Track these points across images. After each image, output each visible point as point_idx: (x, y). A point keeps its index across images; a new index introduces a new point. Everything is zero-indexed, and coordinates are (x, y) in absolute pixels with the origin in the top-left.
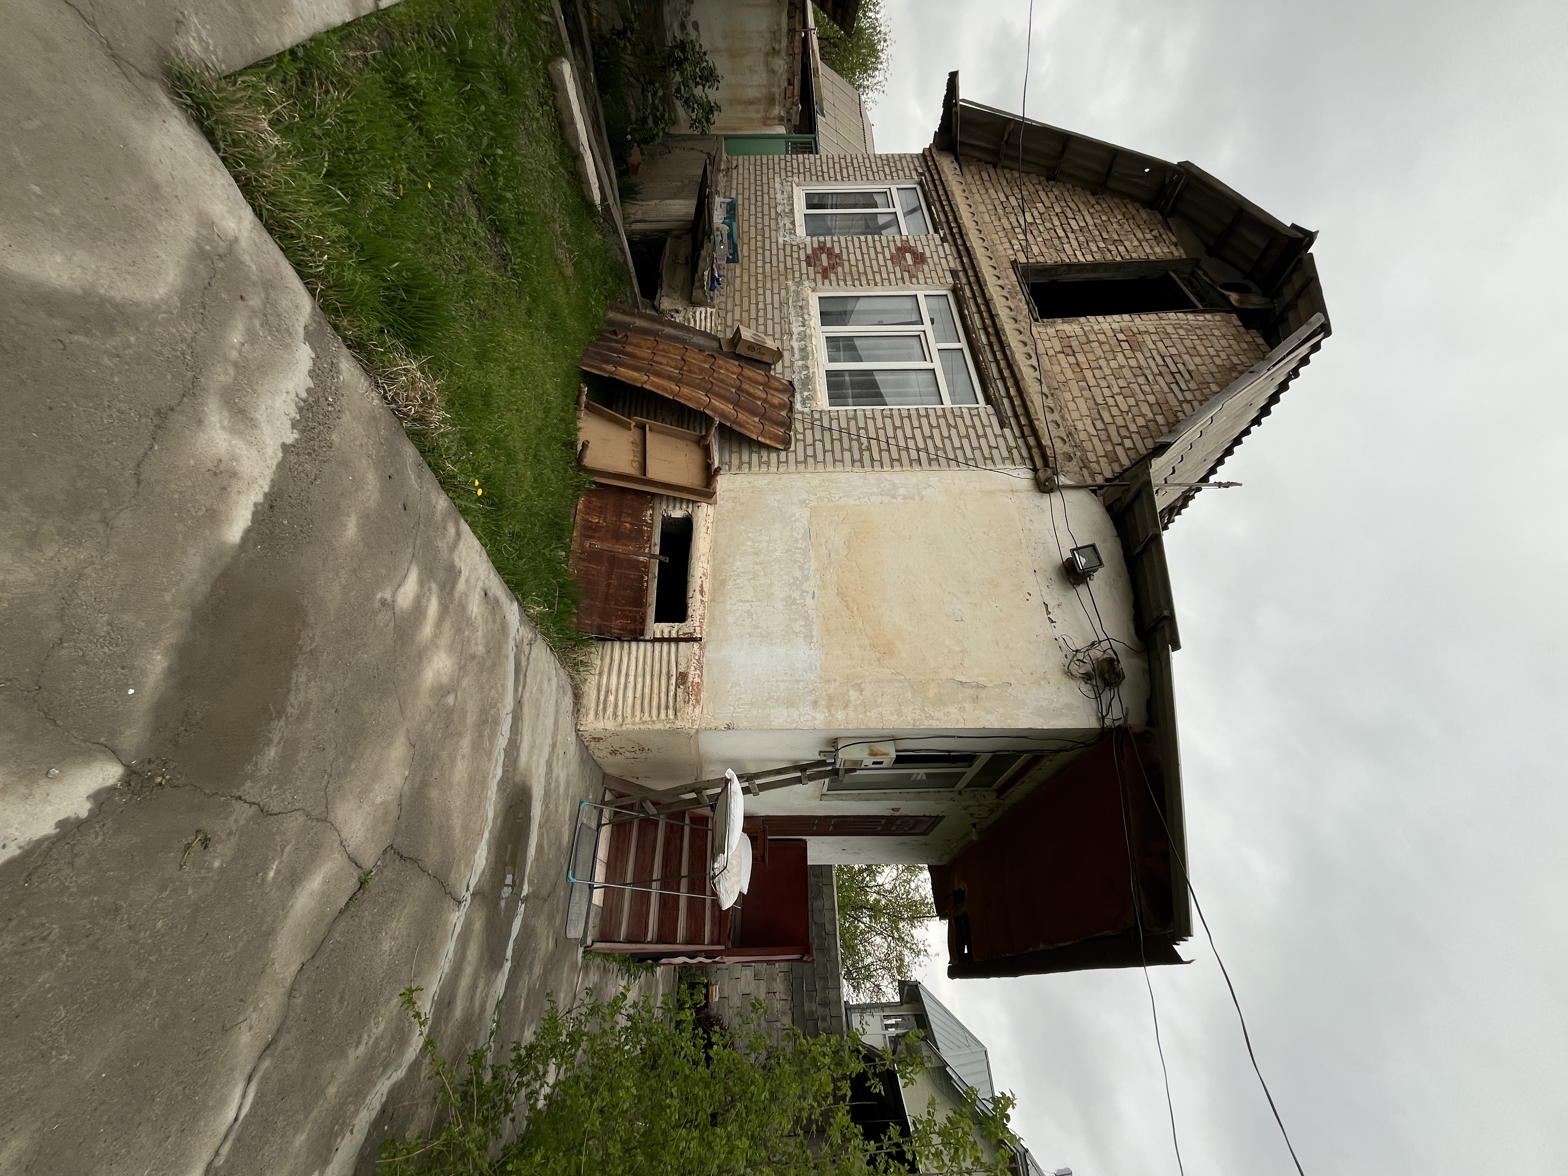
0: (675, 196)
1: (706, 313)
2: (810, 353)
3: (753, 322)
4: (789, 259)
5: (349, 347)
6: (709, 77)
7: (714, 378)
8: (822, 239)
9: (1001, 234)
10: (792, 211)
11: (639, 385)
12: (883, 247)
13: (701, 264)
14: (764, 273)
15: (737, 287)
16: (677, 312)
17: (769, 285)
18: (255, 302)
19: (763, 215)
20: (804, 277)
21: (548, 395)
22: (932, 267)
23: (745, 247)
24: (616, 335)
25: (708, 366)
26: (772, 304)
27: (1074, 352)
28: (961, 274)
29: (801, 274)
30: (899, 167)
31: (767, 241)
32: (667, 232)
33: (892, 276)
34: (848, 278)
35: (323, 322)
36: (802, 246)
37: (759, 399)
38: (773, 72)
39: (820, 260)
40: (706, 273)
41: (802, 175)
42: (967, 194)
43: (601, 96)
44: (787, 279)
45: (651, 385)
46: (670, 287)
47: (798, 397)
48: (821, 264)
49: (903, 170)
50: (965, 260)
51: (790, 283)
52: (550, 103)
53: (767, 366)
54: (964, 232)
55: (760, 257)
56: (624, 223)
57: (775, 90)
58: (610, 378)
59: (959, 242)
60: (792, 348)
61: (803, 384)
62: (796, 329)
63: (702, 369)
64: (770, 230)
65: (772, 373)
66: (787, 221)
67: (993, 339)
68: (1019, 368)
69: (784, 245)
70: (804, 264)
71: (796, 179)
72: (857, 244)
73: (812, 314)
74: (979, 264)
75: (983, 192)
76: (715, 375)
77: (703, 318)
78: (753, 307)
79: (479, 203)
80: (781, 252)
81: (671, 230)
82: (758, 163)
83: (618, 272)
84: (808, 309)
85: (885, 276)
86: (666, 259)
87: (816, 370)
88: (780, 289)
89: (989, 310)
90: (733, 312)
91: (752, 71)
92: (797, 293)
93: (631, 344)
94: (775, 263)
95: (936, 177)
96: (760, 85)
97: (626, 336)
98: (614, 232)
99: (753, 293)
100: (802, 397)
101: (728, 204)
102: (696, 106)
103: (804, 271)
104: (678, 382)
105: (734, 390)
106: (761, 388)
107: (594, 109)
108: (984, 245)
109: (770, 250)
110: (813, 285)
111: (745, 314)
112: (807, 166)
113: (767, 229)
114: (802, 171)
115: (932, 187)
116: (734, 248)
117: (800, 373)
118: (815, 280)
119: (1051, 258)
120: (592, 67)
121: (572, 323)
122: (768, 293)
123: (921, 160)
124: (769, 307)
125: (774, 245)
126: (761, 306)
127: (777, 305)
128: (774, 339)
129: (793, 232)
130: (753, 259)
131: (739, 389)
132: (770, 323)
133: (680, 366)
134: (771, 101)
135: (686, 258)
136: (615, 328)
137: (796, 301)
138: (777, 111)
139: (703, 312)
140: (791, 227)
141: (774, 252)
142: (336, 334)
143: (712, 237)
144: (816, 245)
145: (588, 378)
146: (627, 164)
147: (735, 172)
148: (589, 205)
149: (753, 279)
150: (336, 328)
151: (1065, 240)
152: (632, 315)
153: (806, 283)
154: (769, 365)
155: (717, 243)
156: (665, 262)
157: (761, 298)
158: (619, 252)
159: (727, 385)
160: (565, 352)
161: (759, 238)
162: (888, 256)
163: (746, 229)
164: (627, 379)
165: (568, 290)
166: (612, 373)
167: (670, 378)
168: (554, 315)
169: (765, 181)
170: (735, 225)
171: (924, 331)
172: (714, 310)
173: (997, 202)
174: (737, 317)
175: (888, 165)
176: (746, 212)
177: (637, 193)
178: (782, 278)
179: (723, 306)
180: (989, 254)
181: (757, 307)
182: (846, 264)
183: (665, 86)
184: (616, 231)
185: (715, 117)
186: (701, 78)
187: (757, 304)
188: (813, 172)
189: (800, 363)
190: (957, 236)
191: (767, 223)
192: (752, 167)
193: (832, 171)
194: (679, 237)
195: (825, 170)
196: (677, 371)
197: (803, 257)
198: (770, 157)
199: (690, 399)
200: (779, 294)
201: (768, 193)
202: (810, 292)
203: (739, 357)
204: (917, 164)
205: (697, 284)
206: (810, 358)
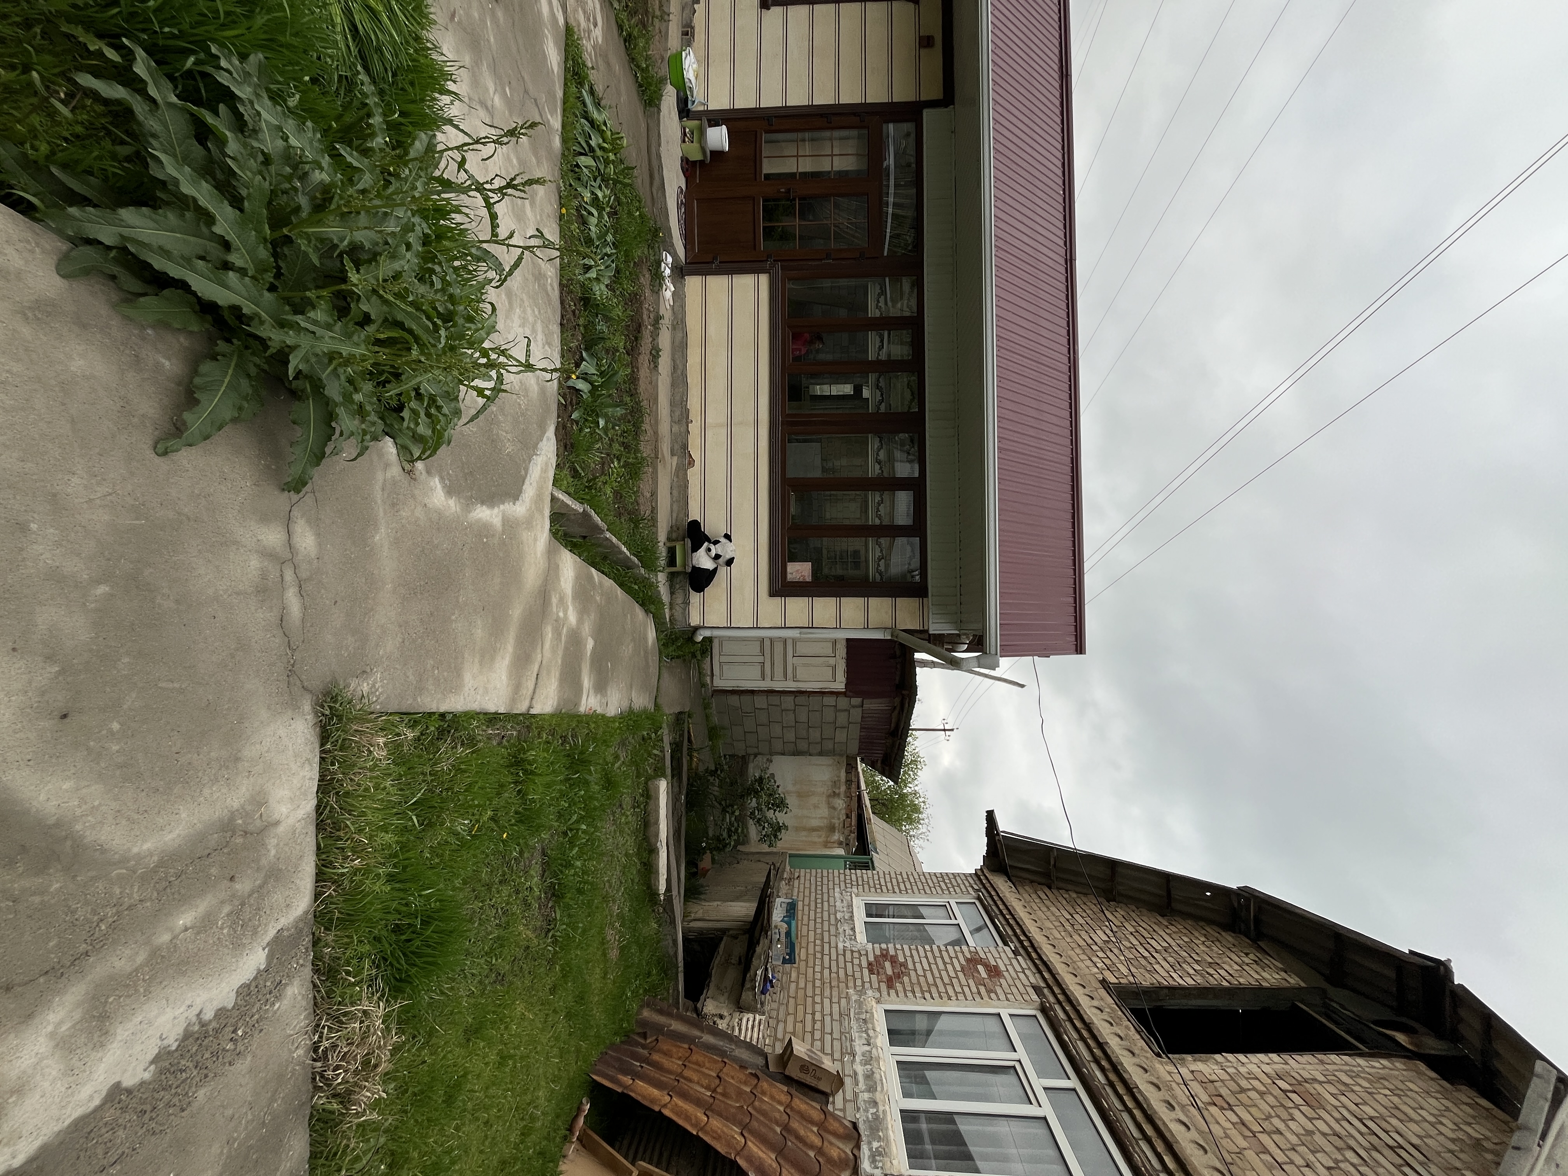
0: (737, 898)
1: (754, 1021)
2: (878, 1082)
3: (808, 1036)
4: (849, 965)
5: (316, 971)
6: (780, 805)
7: (755, 1109)
8: (884, 946)
9: (1078, 951)
10: (852, 918)
11: (657, 1109)
12: (951, 958)
13: (755, 962)
14: (822, 979)
15: (792, 993)
16: (721, 1017)
17: (827, 993)
18: (243, 886)
19: (823, 921)
20: (867, 985)
21: (535, 1107)
22: (1011, 982)
23: (803, 951)
24: (645, 1038)
25: (748, 1090)
26: (831, 1014)
27: (1229, 1105)
28: (1046, 991)
29: (863, 982)
30: (955, 884)
31: (826, 946)
32: (724, 931)
33: (966, 989)
34: (917, 989)
35: (306, 929)
36: (863, 952)
37: (812, 1147)
38: (834, 808)
39: (883, 968)
40: (759, 972)
41: (860, 888)
42: (1028, 909)
43: (687, 813)
44: (847, 988)
45: (672, 1110)
46: (718, 988)
47: (864, 1148)
48: (885, 973)
49: (959, 886)
50: (1046, 975)
51: (851, 991)
52: (642, 806)
53: (824, 1096)
54: (1036, 945)
55: (818, 962)
56: (683, 921)
57: (836, 821)
58: (623, 1093)
59: (1034, 955)
60: (856, 1074)
61: (871, 1128)
62: (860, 1048)
63: (740, 1093)
64: (830, 935)
65: (830, 1107)
66: (847, 927)
67: (1112, 1076)
68: (1164, 1123)
69: (844, 951)
70: (866, 972)
71: (855, 890)
72: (922, 954)
73: (878, 1029)
74: (1063, 979)
75: (1045, 909)
76: (757, 1103)
77: (750, 1026)
78: (809, 1017)
79: (546, 866)
80: (841, 958)
81: (728, 930)
82: (819, 875)
83: (666, 967)
84: (873, 1024)
85: (958, 989)
86: (719, 958)
87: (887, 1107)
88: (840, 998)
89: (1094, 1037)
90: (785, 1022)
91: (816, 807)
92: (860, 1003)
93: (660, 1051)
94: (834, 969)
95: (993, 893)
96: (822, 818)
97: (657, 1040)
98: (670, 923)
99: (809, 1000)
100: (871, 1149)
101: (788, 903)
102: (766, 825)
103: (867, 979)
104: (709, 1109)
105: (778, 1130)
106: (815, 1129)
107: (679, 823)
108: (1062, 960)
109: (830, 955)
110: (877, 995)
111: (799, 1026)
112: (866, 880)
113: (826, 934)
114: (860, 883)
115: (991, 903)
116: (791, 947)
117: (866, 1111)
118: (879, 990)
119: (1146, 980)
120: (684, 792)
121: (598, 1015)
122: (827, 1002)
123: (975, 878)
124: (828, 1019)
125: (833, 951)
126: (818, 1016)
127: (836, 1016)
128: (834, 1060)
129: (853, 937)
130: (811, 964)
131: (786, 1128)
132: (828, 1038)
133: (713, 1086)
134: (832, 829)
135: (740, 958)
136: (645, 1029)
137: (859, 1013)
138: (836, 836)
139: (751, 1019)
140: (851, 933)
141: (834, 957)
142: (311, 948)
143: (769, 933)
144: (878, 953)
145: (597, 1092)
146: (697, 868)
147: (796, 882)
148: (652, 893)
149: (810, 985)
150: (316, 942)
151: (1153, 961)
152: (669, 1015)
153: (870, 993)
154: (826, 1095)
155: (774, 942)
156: (717, 961)
157: (818, 1007)
158: (671, 944)
159: (770, 1120)
160: (578, 1051)
161: (818, 942)
162: (958, 968)
163: (804, 932)
164: (644, 1097)
165: (606, 974)
166: (626, 1087)
167: (698, 1102)
168: (581, 998)
169: (825, 890)
170: (793, 923)
171: (1019, 1061)
172: (763, 1018)
173: (1062, 920)
174: (790, 1028)
175: (944, 881)
176: (806, 918)
177: (701, 893)
178: (842, 985)
179: (774, 1014)
180: (1070, 970)
181: (813, 1018)
182: (912, 973)
183: (743, 808)
184: (673, 922)
185: (783, 835)
186: (773, 805)
187: (813, 1014)
188: (872, 884)
189: (866, 1096)
190: (1030, 950)
191: (826, 928)
192: (813, 879)
193: (889, 885)
194: (735, 937)
195: (883, 883)
196: (709, 1094)
197: (864, 964)
198: (831, 871)
199: (718, 1138)
200: (839, 1003)
201: (828, 901)
202: (874, 1003)
203: (788, 1080)
204: (972, 882)
205: (748, 985)
206: (879, 1089)
